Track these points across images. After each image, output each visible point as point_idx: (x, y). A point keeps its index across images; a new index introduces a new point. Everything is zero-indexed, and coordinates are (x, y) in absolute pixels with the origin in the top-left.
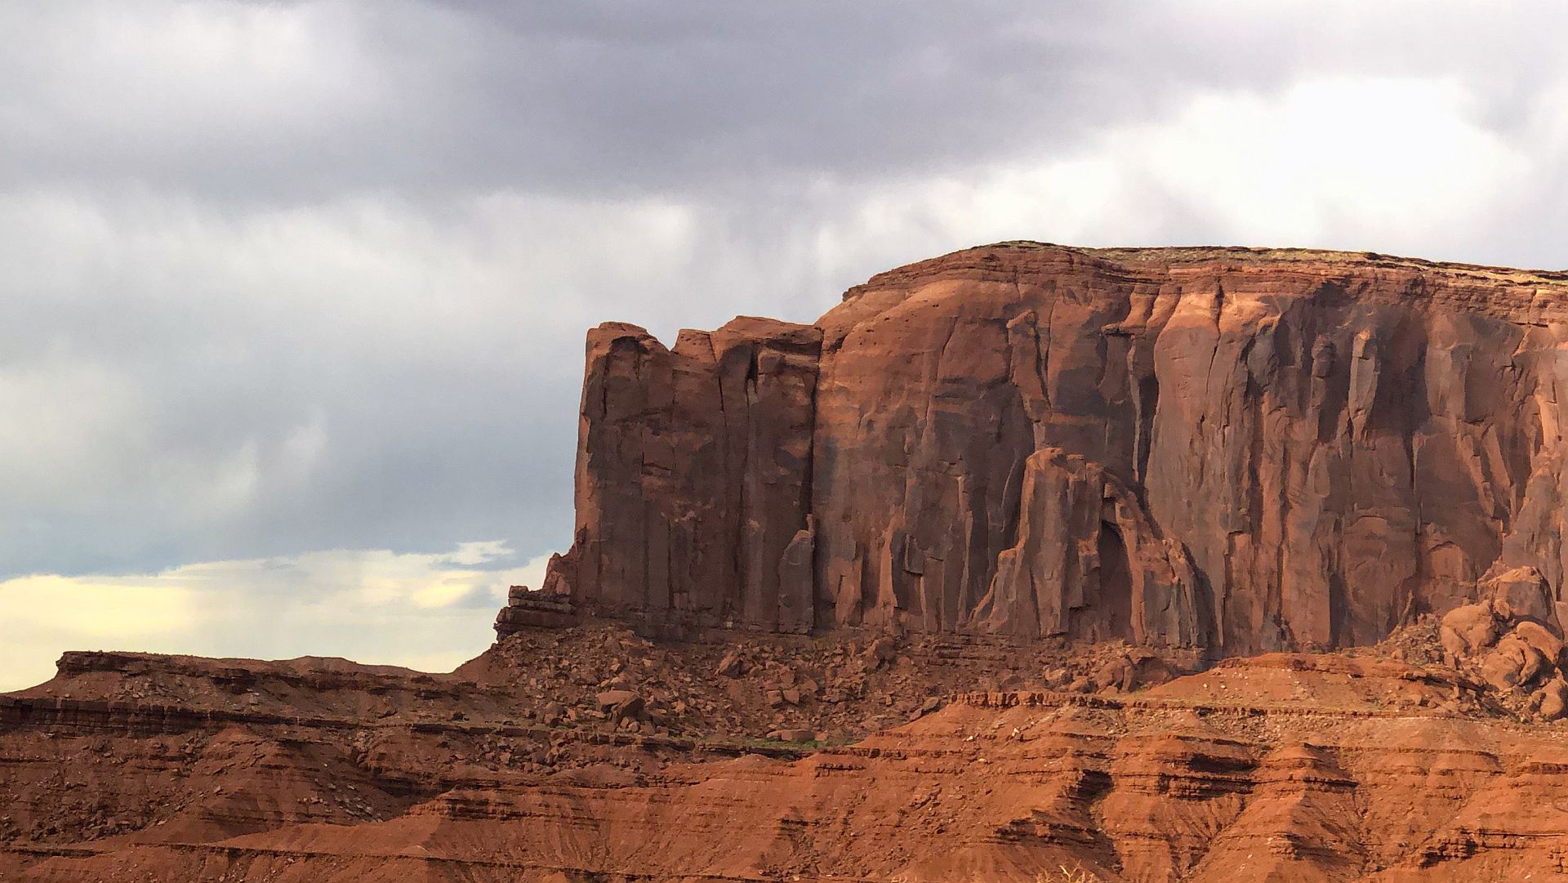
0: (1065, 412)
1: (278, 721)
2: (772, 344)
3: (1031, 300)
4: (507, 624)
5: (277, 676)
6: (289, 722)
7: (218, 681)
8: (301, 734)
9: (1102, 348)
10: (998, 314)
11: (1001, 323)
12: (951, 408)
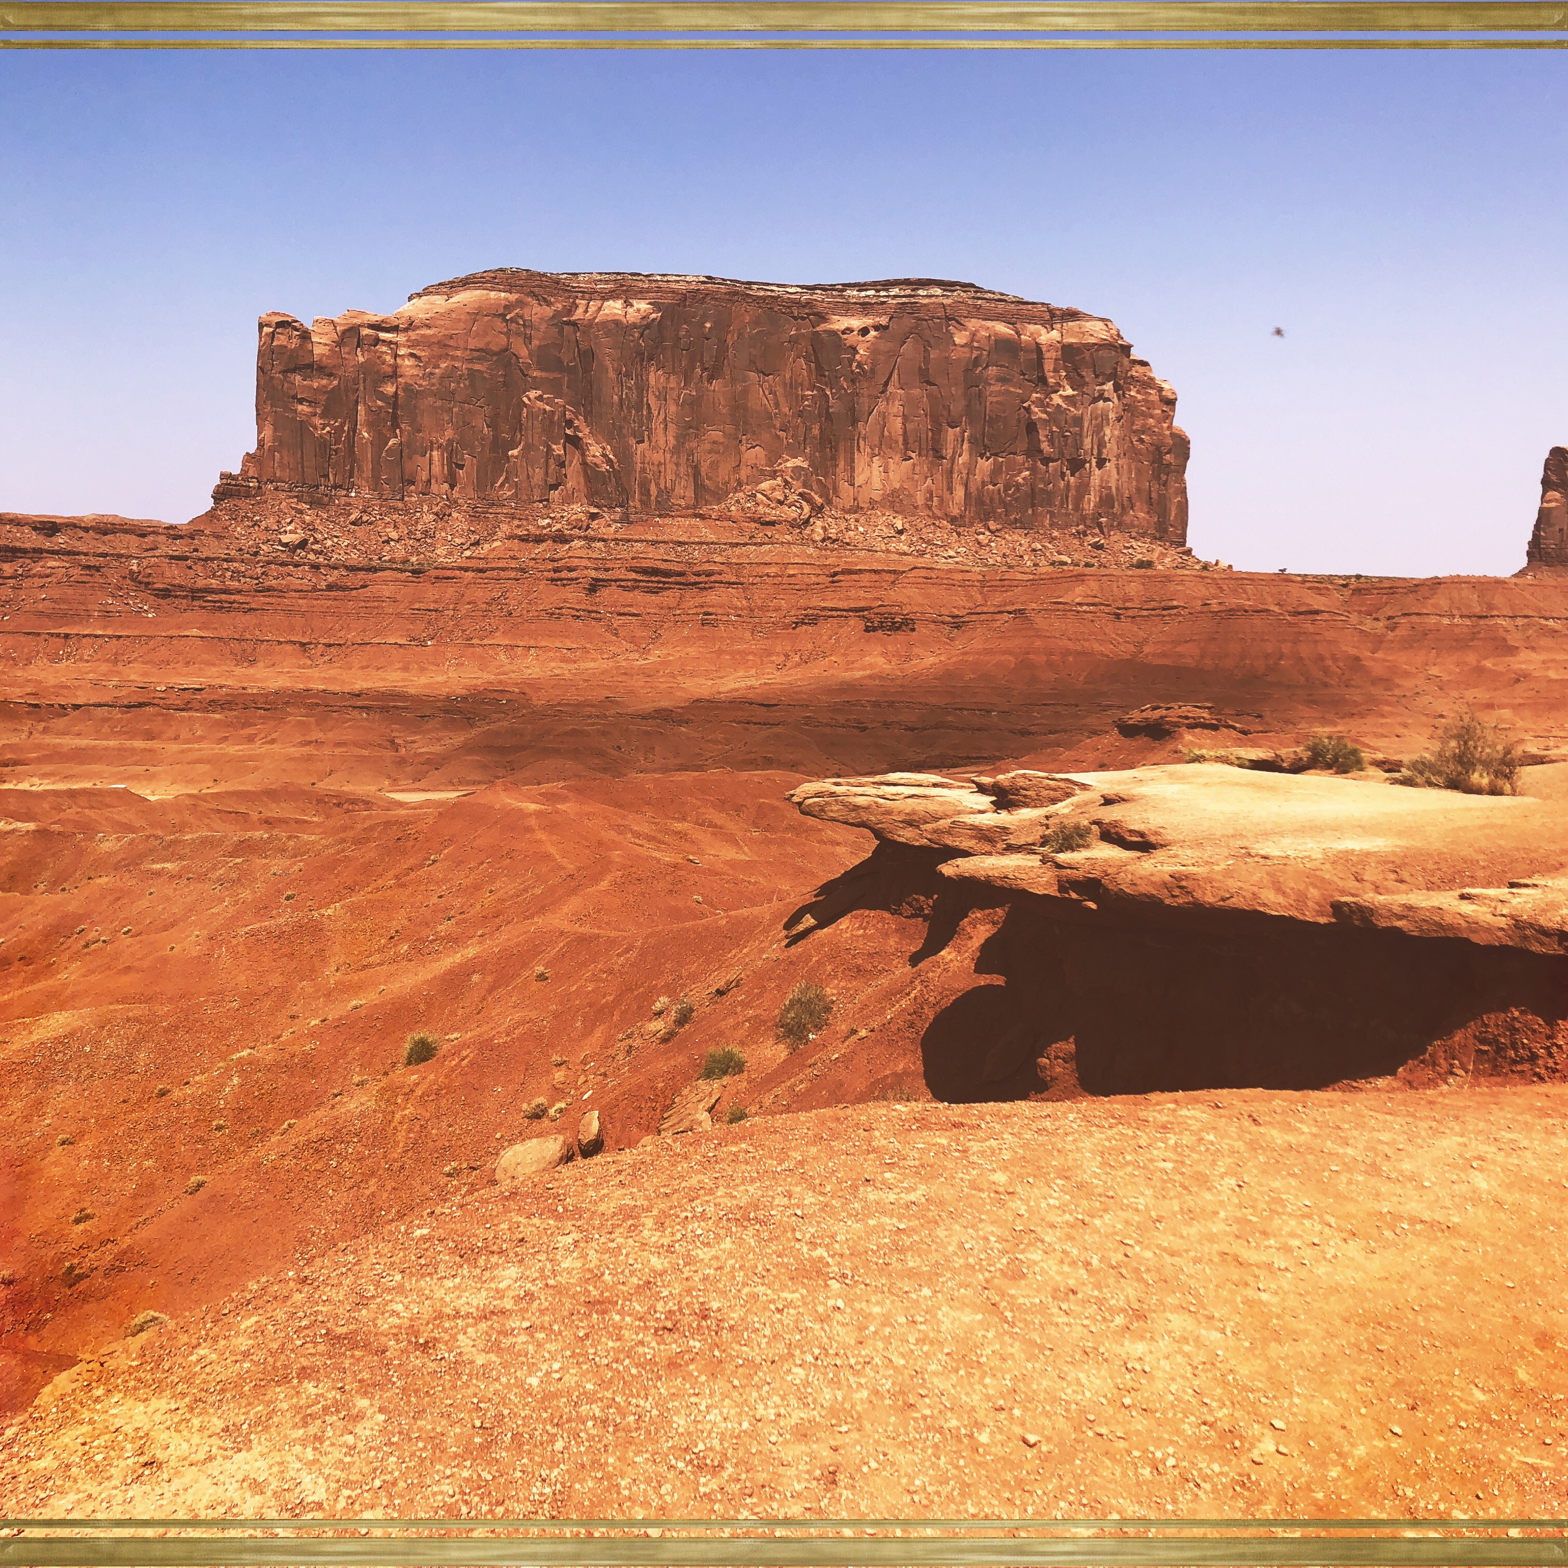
0: (541, 370)
1: (78, 554)
2: (371, 326)
3: (520, 303)
4: (220, 495)
5: (75, 526)
6: (86, 554)
7: (35, 529)
8: (93, 561)
9: (561, 332)
10: (501, 311)
11: (503, 316)
12: (477, 367)
